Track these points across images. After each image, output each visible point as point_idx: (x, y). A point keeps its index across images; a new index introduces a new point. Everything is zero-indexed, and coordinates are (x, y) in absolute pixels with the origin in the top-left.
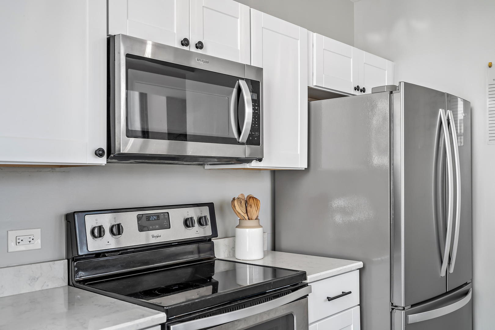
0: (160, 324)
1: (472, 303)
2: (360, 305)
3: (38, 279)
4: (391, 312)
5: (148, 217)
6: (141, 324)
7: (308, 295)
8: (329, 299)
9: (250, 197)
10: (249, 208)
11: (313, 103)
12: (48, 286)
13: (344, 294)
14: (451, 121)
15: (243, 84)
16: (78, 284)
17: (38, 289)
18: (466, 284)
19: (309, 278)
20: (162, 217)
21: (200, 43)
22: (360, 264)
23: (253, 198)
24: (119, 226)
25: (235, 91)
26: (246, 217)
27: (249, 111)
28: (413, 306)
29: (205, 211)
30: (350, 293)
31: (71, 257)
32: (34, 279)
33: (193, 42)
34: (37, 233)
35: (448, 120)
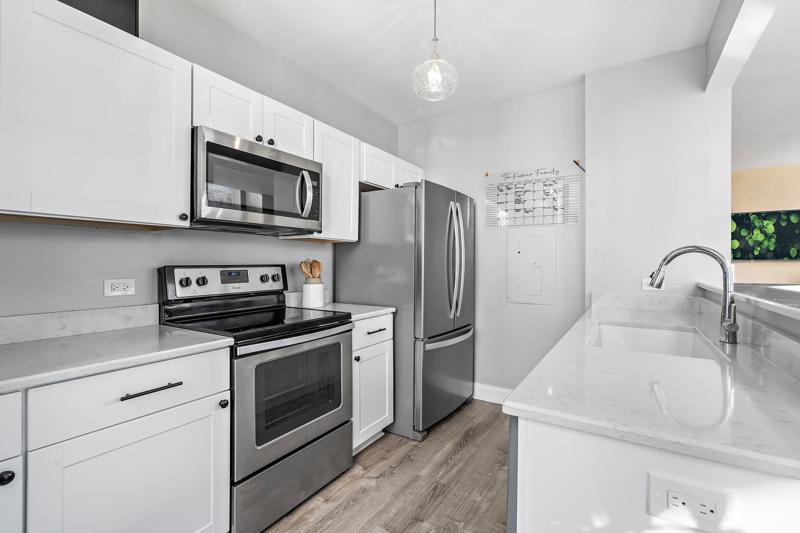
0: (229, 346)
1: (473, 337)
2: (394, 339)
3: (131, 318)
4: (414, 343)
5: (230, 273)
6: (212, 345)
7: (352, 330)
8: (369, 333)
9: (314, 261)
10: (313, 270)
11: (363, 193)
12: (140, 324)
13: (381, 330)
14: (459, 210)
15: (306, 174)
16: (167, 323)
17: (131, 327)
18: (470, 325)
19: (353, 318)
20: (241, 273)
21: (271, 140)
22: (394, 310)
23: (316, 261)
24: (204, 278)
25: (300, 178)
26: (311, 276)
27: (310, 194)
28: (429, 338)
29: (278, 271)
30: (385, 329)
31: (161, 302)
32: (128, 319)
33: (266, 139)
34: (132, 282)
35: (457, 210)
